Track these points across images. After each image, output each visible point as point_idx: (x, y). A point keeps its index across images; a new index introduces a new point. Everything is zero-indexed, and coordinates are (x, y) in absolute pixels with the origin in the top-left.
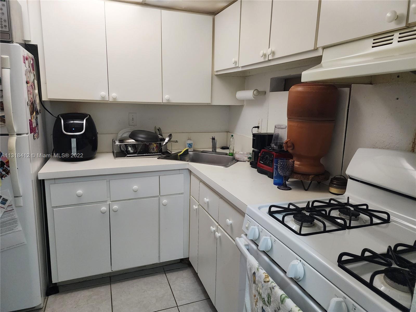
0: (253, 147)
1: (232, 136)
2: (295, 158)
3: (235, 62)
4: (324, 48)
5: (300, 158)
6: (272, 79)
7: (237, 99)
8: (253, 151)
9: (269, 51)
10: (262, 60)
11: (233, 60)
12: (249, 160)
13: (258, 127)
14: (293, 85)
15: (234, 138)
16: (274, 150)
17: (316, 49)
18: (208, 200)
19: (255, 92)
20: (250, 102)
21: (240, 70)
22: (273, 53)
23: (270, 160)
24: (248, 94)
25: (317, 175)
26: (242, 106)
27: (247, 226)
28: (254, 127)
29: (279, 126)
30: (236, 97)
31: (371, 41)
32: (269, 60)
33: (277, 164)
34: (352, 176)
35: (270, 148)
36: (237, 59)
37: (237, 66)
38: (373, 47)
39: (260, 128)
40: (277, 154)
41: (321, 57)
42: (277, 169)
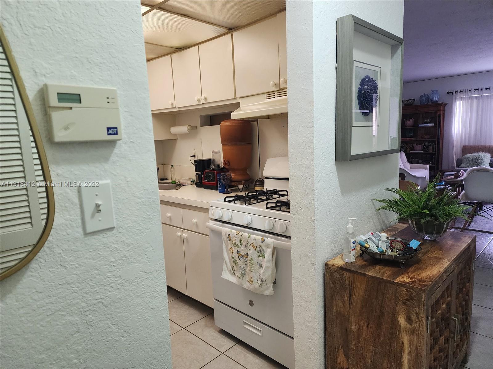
0: (196, 171)
1: (172, 166)
2: (230, 172)
3: (172, 104)
4: (240, 98)
5: (234, 170)
6: (200, 116)
7: (172, 134)
8: (196, 174)
9: (203, 98)
10: (197, 103)
11: (170, 102)
12: (192, 183)
13: (194, 156)
14: (222, 121)
15: (174, 167)
16: (214, 169)
17: (235, 98)
18: (170, 215)
19: (189, 127)
20: (183, 136)
21: (177, 110)
22: (206, 99)
23: (213, 177)
24: (183, 129)
25: (246, 181)
26: (176, 140)
27: (212, 213)
28: (191, 156)
29: (215, 152)
30: (171, 132)
31: (265, 96)
32: (203, 104)
33: (220, 177)
34: (267, 176)
35: (211, 169)
36: (173, 101)
37: (174, 106)
38: (266, 99)
39: (196, 156)
40: (217, 172)
41: (239, 103)
42: (220, 181)
